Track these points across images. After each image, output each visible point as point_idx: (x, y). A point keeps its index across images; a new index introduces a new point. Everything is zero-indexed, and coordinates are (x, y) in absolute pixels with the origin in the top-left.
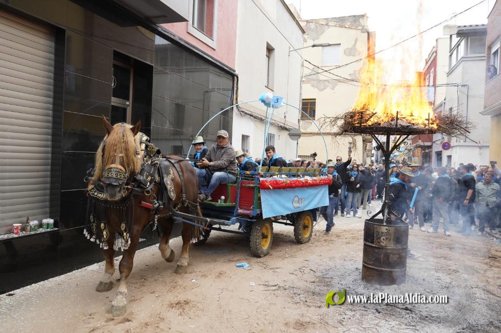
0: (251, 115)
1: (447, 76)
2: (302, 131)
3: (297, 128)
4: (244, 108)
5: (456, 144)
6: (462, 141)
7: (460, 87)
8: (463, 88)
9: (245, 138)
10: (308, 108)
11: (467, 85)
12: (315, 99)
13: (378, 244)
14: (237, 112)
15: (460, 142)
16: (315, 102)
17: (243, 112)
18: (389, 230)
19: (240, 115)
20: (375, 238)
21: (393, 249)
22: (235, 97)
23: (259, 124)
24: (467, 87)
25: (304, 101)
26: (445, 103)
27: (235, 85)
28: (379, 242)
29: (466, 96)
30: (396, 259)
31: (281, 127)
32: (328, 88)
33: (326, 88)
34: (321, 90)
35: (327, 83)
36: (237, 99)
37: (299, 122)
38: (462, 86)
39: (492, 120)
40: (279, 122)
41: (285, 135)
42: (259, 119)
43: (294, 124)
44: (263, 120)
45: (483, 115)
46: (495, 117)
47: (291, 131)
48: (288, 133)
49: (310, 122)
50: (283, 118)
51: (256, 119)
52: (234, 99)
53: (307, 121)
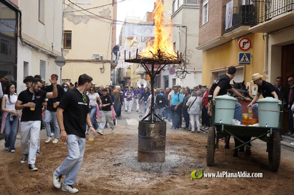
0: (30, 45)
1: (171, 18)
3: (61, 55)
4: (26, 39)
7: (181, 28)
8: (183, 28)
9: (26, 64)
10: (65, 39)
11: (186, 26)
12: (71, 31)
13: (149, 136)
14: (21, 42)
16: (71, 33)
17: (24, 42)
18: (156, 126)
19: (22, 45)
20: (147, 132)
21: (158, 138)
22: (19, 29)
23: (35, 52)
24: (186, 28)
27: (19, 20)
28: (149, 135)
29: (185, 35)
30: (159, 145)
31: (50, 55)
32: (82, 22)
33: (81, 22)
34: (76, 24)
35: (80, 18)
36: (20, 32)
37: (62, 51)
38: (182, 27)
39: (204, 53)
40: (49, 51)
41: (52, 61)
42: (35, 49)
43: (59, 52)
44: (38, 49)
45: (198, 50)
46: (206, 51)
47: (57, 59)
48: (55, 60)
49: (67, 51)
50: (51, 47)
51: (33, 48)
52: (18, 31)
53: (65, 50)
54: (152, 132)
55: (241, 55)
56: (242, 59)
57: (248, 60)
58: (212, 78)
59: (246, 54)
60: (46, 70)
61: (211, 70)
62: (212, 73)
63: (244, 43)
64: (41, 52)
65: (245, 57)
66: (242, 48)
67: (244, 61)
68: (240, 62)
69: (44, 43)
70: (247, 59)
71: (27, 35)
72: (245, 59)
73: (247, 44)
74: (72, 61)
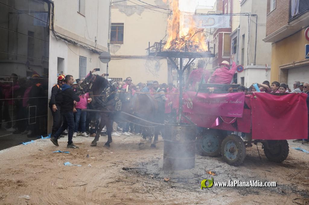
0: (65, 39)
1: (241, 6)
2: (112, 54)
3: (107, 51)
4: (59, 33)
5: (247, 67)
6: (252, 64)
7: (250, 16)
8: (253, 17)
9: (60, 60)
10: (116, 33)
12: (123, 24)
13: (174, 140)
14: (53, 36)
15: (250, 65)
16: (123, 26)
17: (58, 36)
18: (182, 129)
19: (55, 39)
20: (172, 136)
22: (51, 22)
23: (72, 48)
24: (256, 16)
25: (113, 26)
26: (239, 30)
27: (51, 12)
28: (175, 138)
29: (256, 25)
31: (92, 50)
32: (135, 13)
33: (133, 14)
34: (129, 15)
35: (133, 9)
36: (53, 24)
37: (109, 45)
38: (252, 15)
39: (273, 46)
40: (91, 46)
41: (96, 57)
42: (72, 43)
43: (104, 47)
44: (76, 44)
45: (265, 42)
46: (275, 44)
47: (101, 54)
48: (99, 56)
49: (119, 46)
50: (94, 41)
51: (69, 43)
52: (50, 24)
53: (116, 45)
54: (178, 136)
58: (281, 75)
60: (87, 67)
61: (280, 67)
62: (281, 69)
64: (80, 47)
68: (307, 56)
69: (84, 37)
71: (61, 28)
74: (124, 58)
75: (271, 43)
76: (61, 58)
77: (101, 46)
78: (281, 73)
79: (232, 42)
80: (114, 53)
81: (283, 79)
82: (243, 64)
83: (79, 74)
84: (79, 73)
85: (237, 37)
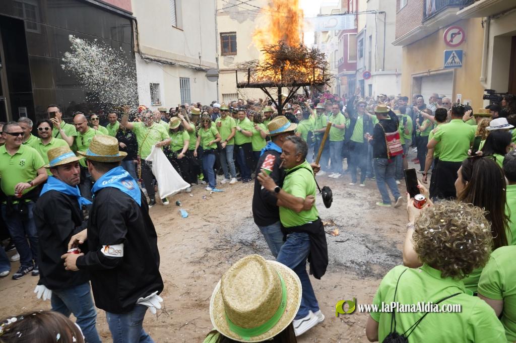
0: (158, 61)
1: (367, 2)
2: (222, 67)
3: (216, 67)
4: (149, 54)
5: (375, 74)
6: (381, 70)
7: (378, 14)
9: (154, 87)
10: (228, 43)
11: (384, 12)
12: (236, 32)
14: (141, 60)
15: (378, 70)
16: (236, 36)
17: (147, 59)
19: (144, 62)
22: (135, 43)
23: (169, 70)
24: (384, 14)
25: (223, 35)
26: (366, 30)
27: (134, 30)
29: (384, 24)
31: (196, 68)
32: (248, 19)
33: (246, 20)
34: (241, 22)
36: (138, 45)
37: (217, 59)
38: (380, 13)
39: (404, 50)
41: (202, 76)
42: (168, 64)
43: (212, 63)
44: (174, 64)
45: (395, 45)
46: (406, 47)
47: (208, 72)
48: (205, 74)
49: (232, 58)
50: (198, 58)
51: (164, 65)
52: (135, 46)
53: (229, 56)
55: (447, 55)
56: (450, 60)
57: (459, 61)
58: (413, 85)
59: (455, 51)
61: (412, 75)
62: (414, 78)
63: (453, 35)
64: (179, 67)
65: (454, 57)
66: (450, 43)
67: (452, 63)
68: (446, 65)
69: (184, 55)
70: (457, 60)
71: (151, 49)
72: (453, 59)
73: (458, 36)
75: (402, 46)
76: (154, 84)
77: (208, 62)
78: (413, 83)
79: (359, 44)
80: (228, 66)
81: (416, 89)
82: (370, 70)
83: (182, 98)
84: (181, 96)
85: (363, 39)
